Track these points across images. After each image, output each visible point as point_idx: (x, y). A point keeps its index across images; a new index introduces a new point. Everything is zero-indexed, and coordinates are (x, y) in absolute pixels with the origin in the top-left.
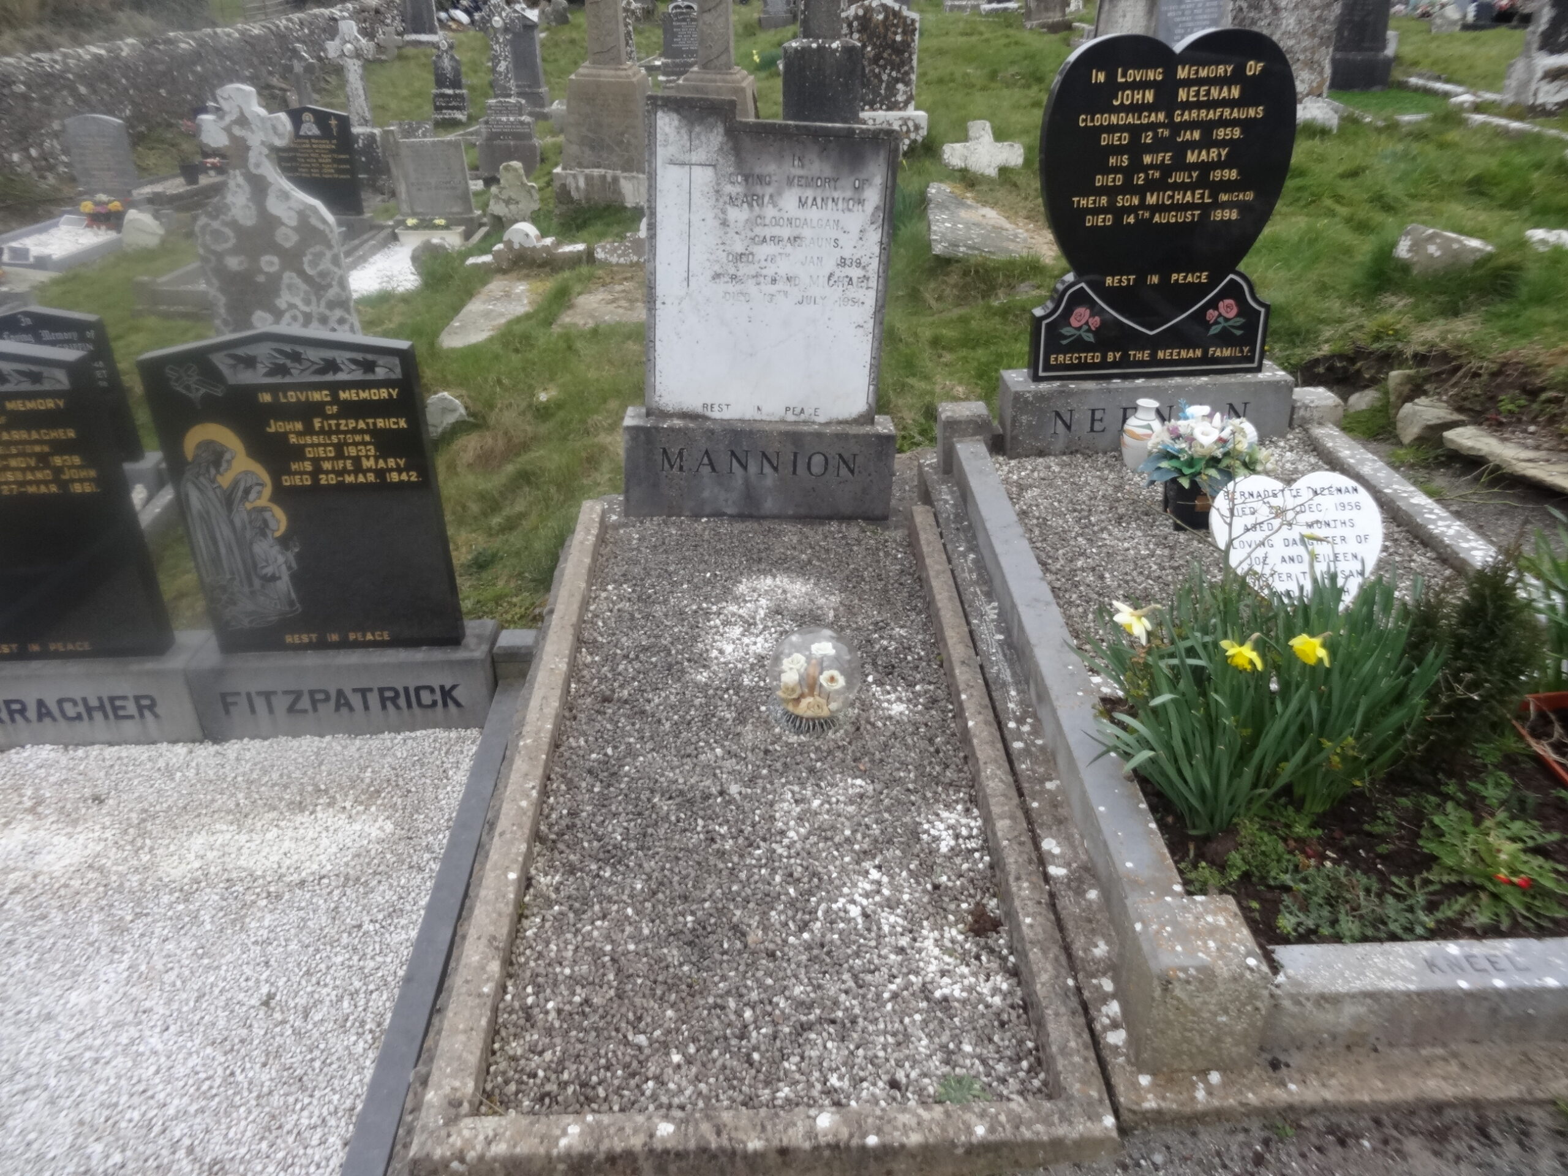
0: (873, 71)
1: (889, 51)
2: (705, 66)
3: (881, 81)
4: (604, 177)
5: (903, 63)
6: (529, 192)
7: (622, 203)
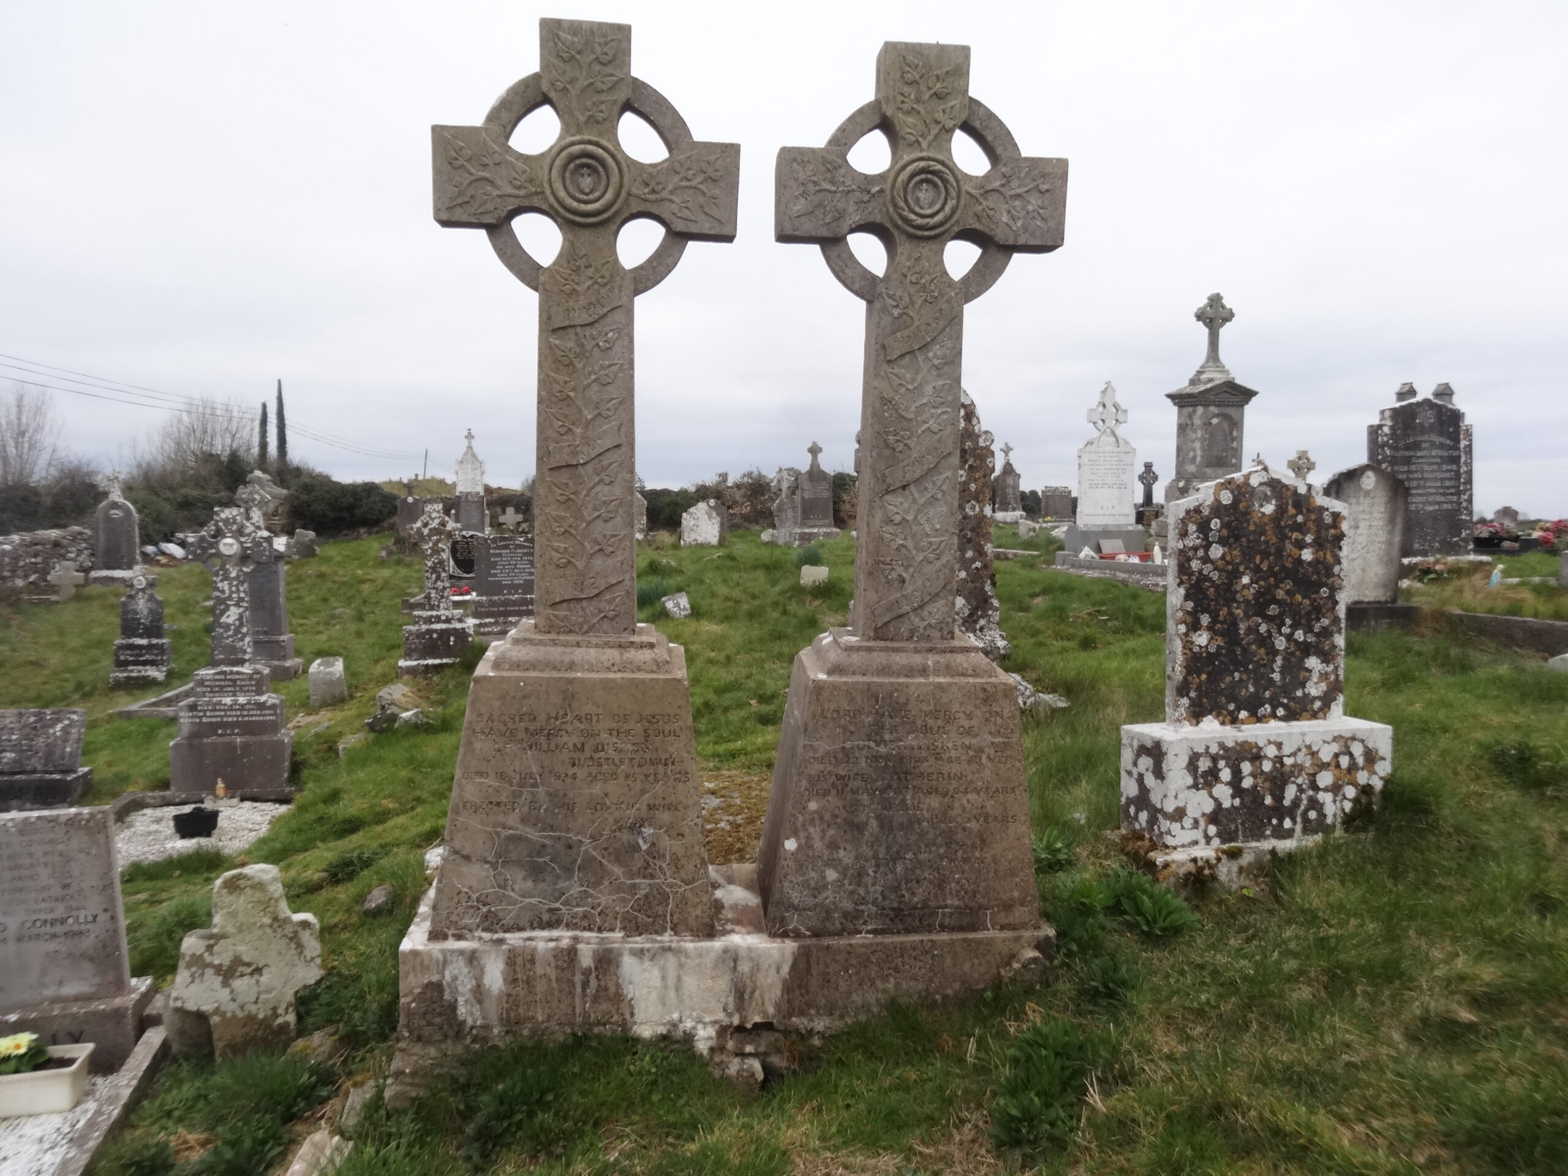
0: (1253, 630)
1: (1288, 585)
2: (880, 633)
3: (1273, 652)
4: (571, 953)
5: (1317, 611)
6: (295, 938)
7: (624, 1024)
